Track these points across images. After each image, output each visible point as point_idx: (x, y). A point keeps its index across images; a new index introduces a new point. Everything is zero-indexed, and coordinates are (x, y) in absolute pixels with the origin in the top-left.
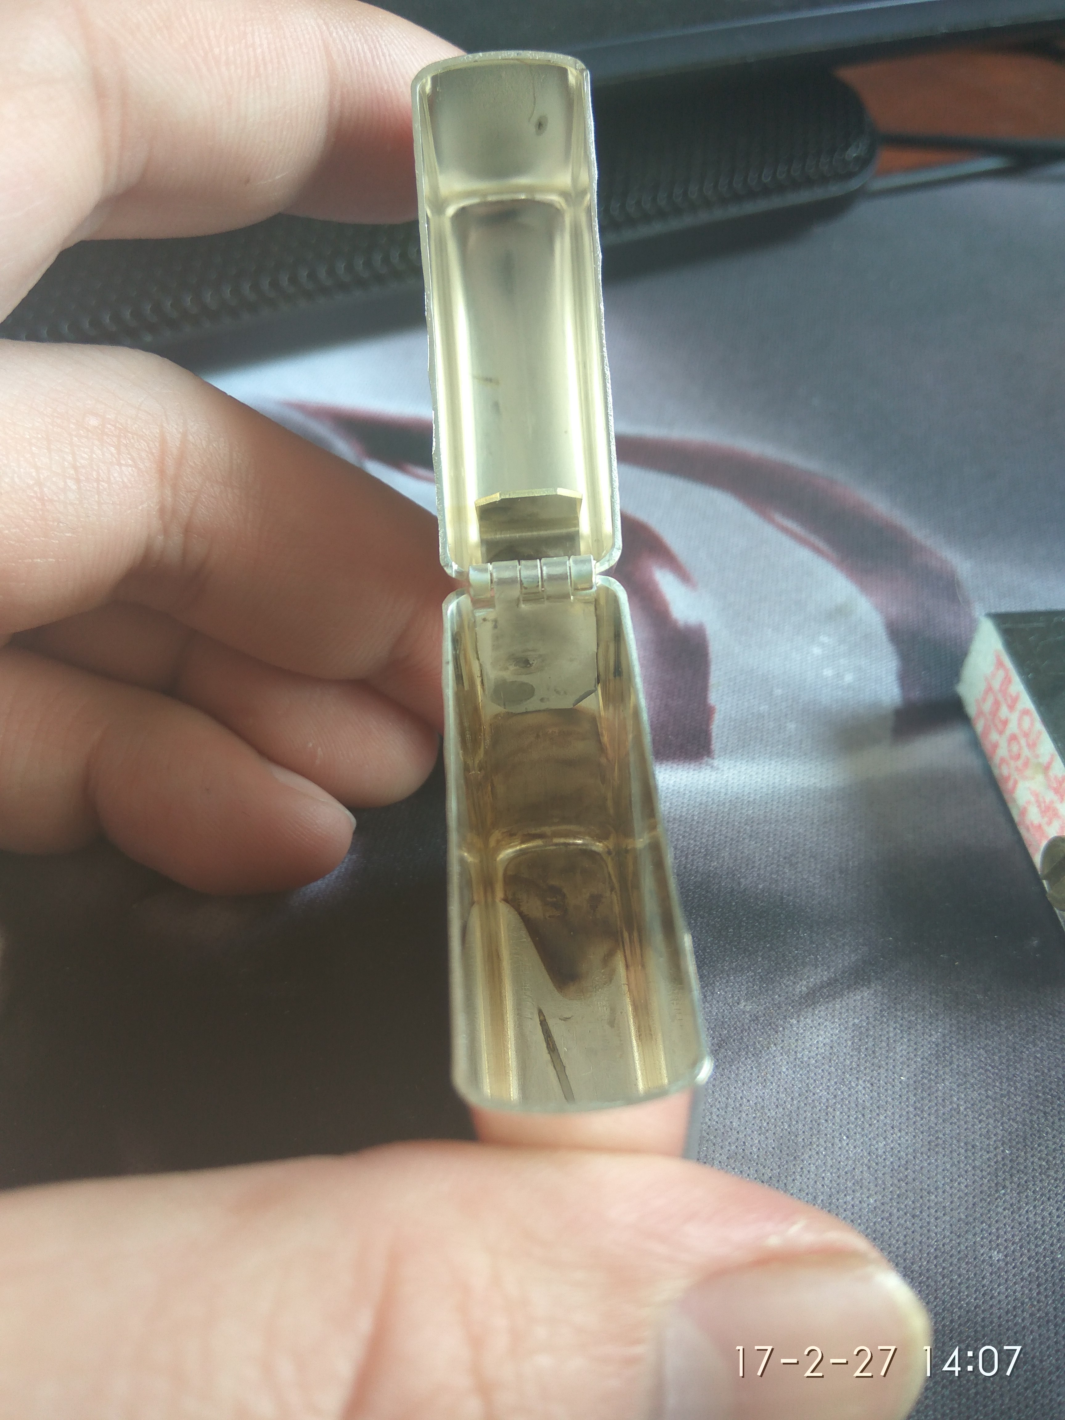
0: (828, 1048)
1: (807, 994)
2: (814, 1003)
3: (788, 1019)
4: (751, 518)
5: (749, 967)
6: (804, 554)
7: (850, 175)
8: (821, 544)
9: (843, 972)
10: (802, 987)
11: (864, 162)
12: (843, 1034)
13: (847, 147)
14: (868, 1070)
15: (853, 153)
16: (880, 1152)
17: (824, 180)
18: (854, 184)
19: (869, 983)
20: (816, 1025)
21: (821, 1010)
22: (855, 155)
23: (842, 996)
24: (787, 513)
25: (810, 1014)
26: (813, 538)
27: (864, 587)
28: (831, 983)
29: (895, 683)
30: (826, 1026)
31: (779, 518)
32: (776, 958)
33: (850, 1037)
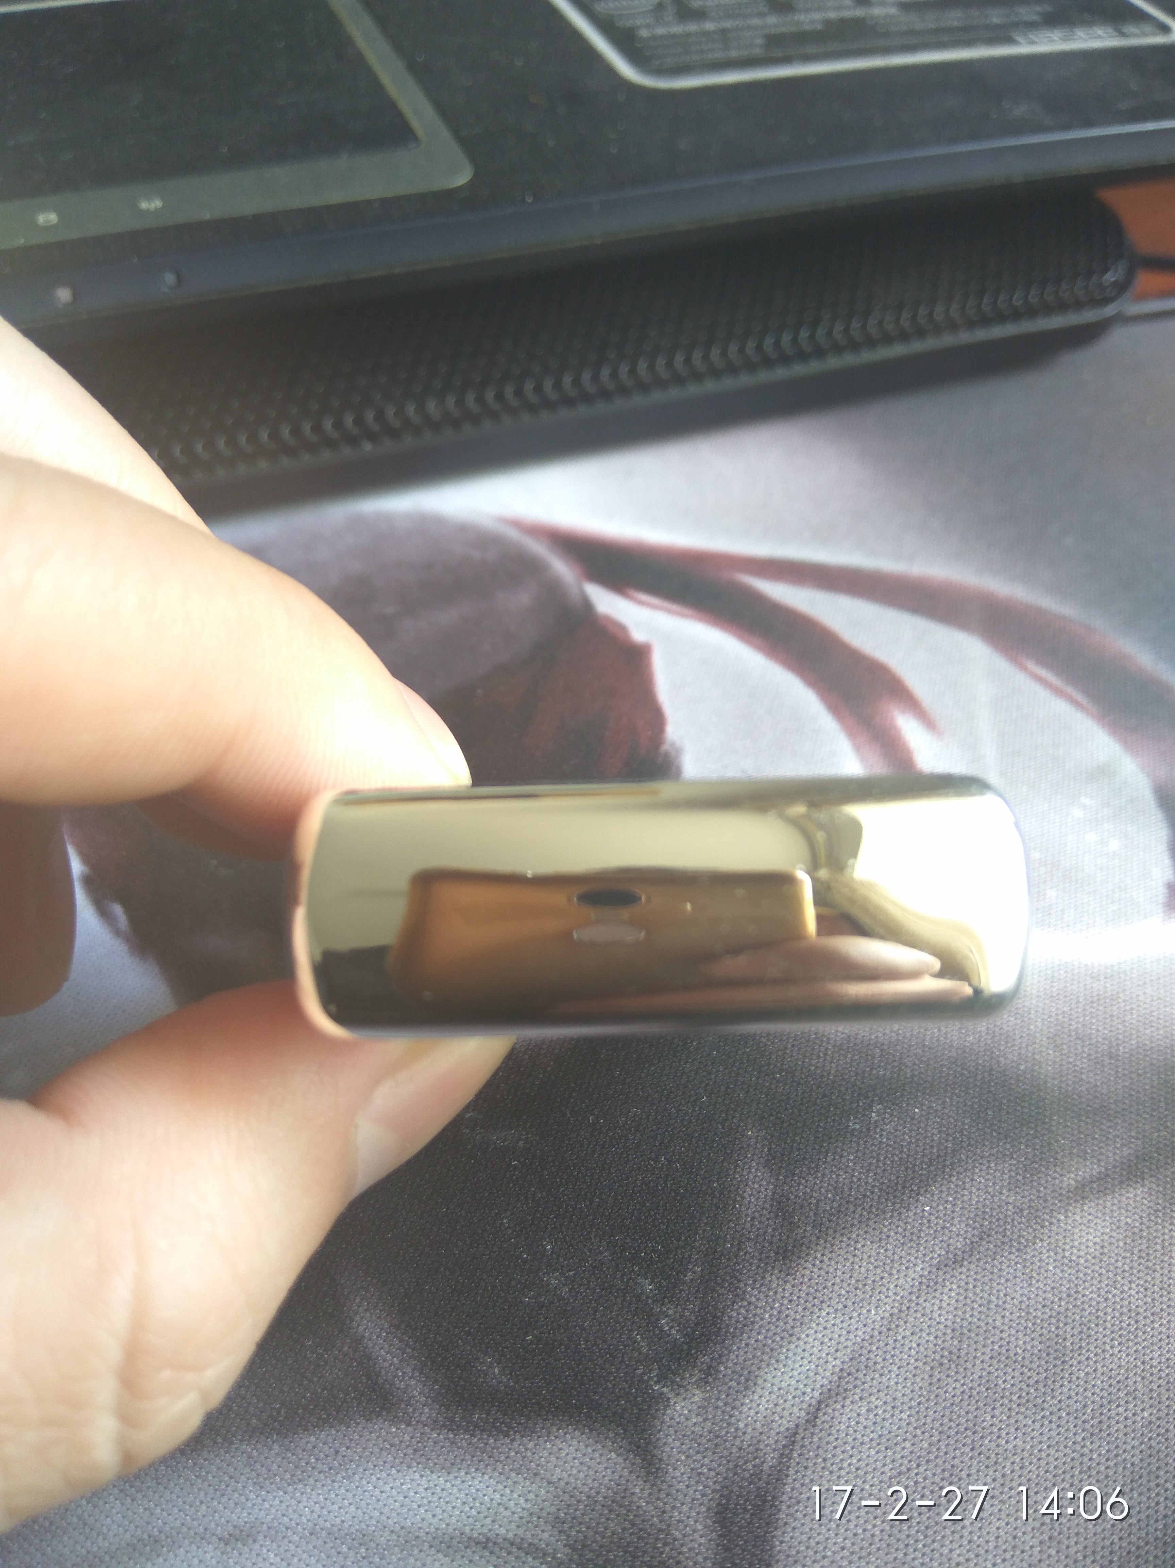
0: (1098, 1247)
1: (1077, 1188)
2: (1083, 1198)
3: (1055, 1214)
4: (1001, 663)
5: (1011, 1154)
6: (1061, 706)
7: (1107, 301)
8: (1079, 697)
9: (1115, 1167)
10: (1070, 1180)
11: (1122, 287)
12: (1114, 1234)
13: (1106, 270)
14: (1141, 1274)
15: (1110, 277)
16: (1155, 1363)
17: (1079, 305)
18: (1110, 310)
19: (1143, 1179)
20: (1085, 1222)
21: (1090, 1207)
22: (1113, 279)
23: (1114, 1191)
24: (1042, 662)
25: (1078, 1211)
26: (1069, 690)
27: (1129, 747)
28: (1101, 1178)
29: (1166, 853)
30: (1096, 1224)
31: (1031, 665)
32: (1041, 1146)
33: (1121, 1237)
